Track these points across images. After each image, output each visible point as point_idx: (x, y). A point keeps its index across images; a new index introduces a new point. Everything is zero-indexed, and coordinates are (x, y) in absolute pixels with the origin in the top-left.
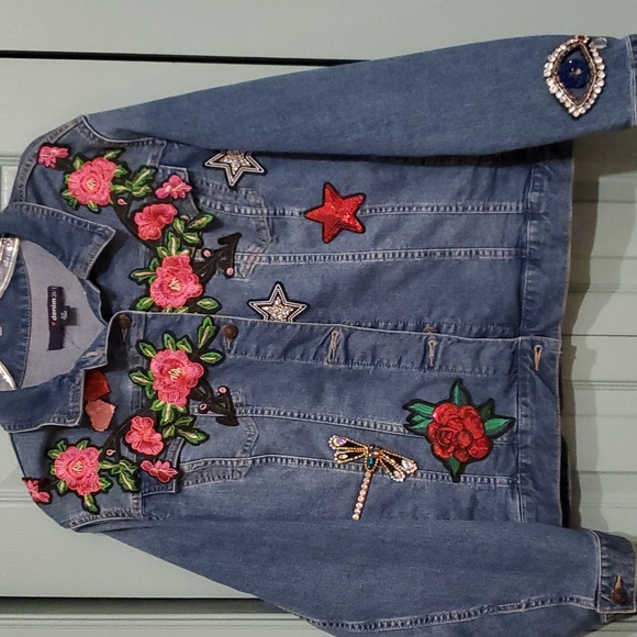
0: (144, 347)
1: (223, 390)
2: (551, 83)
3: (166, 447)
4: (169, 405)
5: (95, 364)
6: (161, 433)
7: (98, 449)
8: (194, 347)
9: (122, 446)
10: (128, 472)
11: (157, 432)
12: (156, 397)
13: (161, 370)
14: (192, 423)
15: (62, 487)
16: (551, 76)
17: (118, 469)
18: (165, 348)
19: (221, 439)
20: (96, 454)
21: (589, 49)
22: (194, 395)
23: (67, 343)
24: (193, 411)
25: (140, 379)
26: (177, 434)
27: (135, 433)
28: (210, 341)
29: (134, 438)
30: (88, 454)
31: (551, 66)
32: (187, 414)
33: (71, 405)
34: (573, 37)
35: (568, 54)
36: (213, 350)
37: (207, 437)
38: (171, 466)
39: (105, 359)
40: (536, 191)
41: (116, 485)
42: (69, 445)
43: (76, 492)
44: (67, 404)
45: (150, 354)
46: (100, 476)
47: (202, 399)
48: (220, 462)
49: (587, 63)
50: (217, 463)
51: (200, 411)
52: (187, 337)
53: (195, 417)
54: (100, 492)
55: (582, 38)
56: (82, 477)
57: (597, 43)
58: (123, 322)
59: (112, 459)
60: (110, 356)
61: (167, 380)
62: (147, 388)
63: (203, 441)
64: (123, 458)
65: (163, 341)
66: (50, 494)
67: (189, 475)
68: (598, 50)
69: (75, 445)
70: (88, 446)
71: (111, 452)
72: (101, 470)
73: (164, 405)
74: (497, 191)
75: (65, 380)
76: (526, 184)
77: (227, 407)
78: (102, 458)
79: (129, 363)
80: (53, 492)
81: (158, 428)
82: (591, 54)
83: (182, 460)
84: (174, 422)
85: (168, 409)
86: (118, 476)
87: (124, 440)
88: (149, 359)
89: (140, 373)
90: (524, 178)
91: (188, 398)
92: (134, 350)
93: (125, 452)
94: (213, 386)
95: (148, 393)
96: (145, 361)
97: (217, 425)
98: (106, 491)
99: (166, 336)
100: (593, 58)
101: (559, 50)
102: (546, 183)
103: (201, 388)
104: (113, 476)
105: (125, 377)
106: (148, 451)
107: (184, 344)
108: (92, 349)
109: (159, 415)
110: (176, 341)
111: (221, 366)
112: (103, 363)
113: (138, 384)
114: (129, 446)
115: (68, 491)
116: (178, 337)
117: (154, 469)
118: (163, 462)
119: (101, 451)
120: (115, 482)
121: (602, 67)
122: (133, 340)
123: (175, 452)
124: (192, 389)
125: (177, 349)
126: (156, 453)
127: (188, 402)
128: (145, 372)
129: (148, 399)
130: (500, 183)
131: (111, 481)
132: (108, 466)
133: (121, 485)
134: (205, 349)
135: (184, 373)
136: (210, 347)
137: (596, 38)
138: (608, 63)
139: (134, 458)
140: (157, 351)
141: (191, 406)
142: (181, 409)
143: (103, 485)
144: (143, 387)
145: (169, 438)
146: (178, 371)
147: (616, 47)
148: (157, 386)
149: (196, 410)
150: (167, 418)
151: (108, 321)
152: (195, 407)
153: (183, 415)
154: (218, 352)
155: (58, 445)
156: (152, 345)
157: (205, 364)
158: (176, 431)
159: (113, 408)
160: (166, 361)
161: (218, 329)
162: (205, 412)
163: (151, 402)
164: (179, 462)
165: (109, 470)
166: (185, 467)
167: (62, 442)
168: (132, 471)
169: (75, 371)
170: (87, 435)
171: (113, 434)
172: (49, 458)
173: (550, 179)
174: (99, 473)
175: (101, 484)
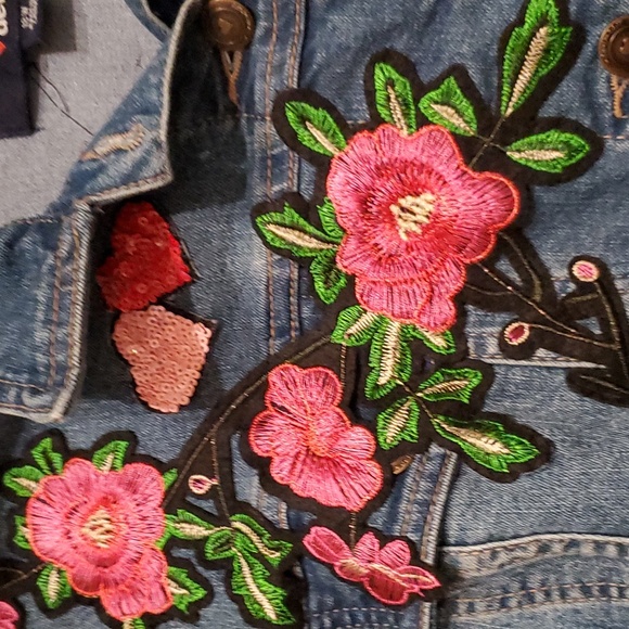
0: (303, 120)
1: (587, 272)
3: (392, 485)
4: (394, 327)
5: (127, 179)
6: (372, 428)
7: (162, 468)
8: (485, 112)
9: (240, 465)
10: (260, 557)
11: (357, 419)
12: (348, 298)
13: (364, 202)
14: (479, 394)
15: (51, 587)
17: (229, 542)
18: (376, 121)
19: (602, 464)
20: (156, 485)
22: (479, 292)
23: (48, 116)
24: (481, 346)
25: (292, 236)
26: (427, 436)
27: (279, 421)
28: (545, 86)
29: (277, 440)
30: (132, 487)
32: (458, 359)
33: (41, 335)
36: (558, 123)
37: (546, 453)
38: (416, 558)
39: (160, 161)
41: (222, 602)
42: (68, 454)
43: (96, 603)
44: (27, 333)
45: (325, 145)
46: (172, 561)
47: (515, 305)
48: (599, 546)
50: (587, 550)
51: (505, 348)
52: (458, 72)
53: (488, 371)
54: (172, 613)
56: (114, 560)
58: (225, 24)
59: (208, 505)
60: (181, 149)
61: (383, 240)
62: (316, 268)
63: (530, 467)
64: (244, 508)
65: (370, 93)
66: (20, 608)
67: (476, 583)
69: (87, 455)
70: (126, 461)
71: (201, 484)
72: (173, 542)
73: (376, 328)
75: (26, 242)
77: (607, 337)
78: (176, 500)
79: (255, 178)
80: (27, 599)
81: (359, 407)
83: (453, 533)
84: (413, 385)
85: (391, 341)
86: (227, 567)
87: (245, 445)
88: (323, 164)
89: (290, 214)
91: (460, 300)
92: (266, 130)
93: (249, 487)
94: (547, 257)
95: (319, 286)
96: (309, 170)
97: (571, 401)
98: (192, 614)
99: (382, 73)
103: (504, 265)
104: (211, 565)
105: (242, 227)
106: (328, 492)
107: (445, 102)
108: (116, 125)
109: (359, 360)
110: (420, 90)
111: (583, 182)
112: (157, 175)
113: (286, 254)
114: (262, 465)
115: (71, 601)
116: (426, 76)
117: (351, 562)
118: (384, 538)
119: (170, 477)
120: (220, 589)
122: (265, 90)
123: (426, 505)
124: (472, 269)
125: (423, 121)
126: (355, 504)
127: (461, 315)
128: (308, 209)
129: (320, 306)
131: (204, 583)
132: (196, 530)
133: (238, 600)
134: (528, 121)
135: (448, 212)
136: (548, 111)
139: (279, 513)
140: (349, 132)
141: (471, 330)
142: (438, 342)
143: (182, 593)
144: (304, 263)
145: (402, 449)
146: (423, 204)
148: (352, 259)
149: (492, 347)
150: (386, 371)
151: (170, 23)
152: (488, 335)
153: (445, 362)
154: (577, 128)
155: (36, 454)
156: (330, 108)
157: (526, 178)
158: (424, 423)
159: (202, 335)
160: (381, 171)
161: (579, 37)
162: (525, 351)
163: (328, 315)
164: (442, 541)
165: (198, 544)
166: (466, 559)
167: (47, 443)
168: (275, 557)
169: (63, 208)
170: (124, 422)
171: (210, 420)
172: (9, 494)
174: (167, 550)
175: (172, 588)
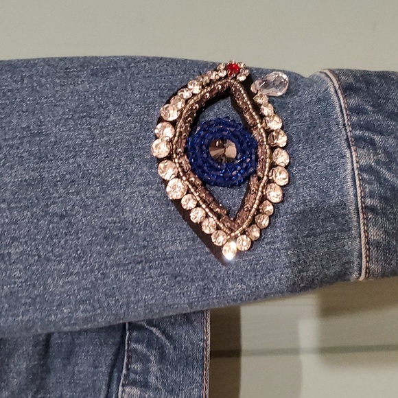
2: (168, 171)
16: (169, 157)
21: (251, 96)
31: (169, 132)
34: (215, 67)
35: (206, 104)
40: (134, 383)
49: (248, 128)
55: (233, 68)
57: (267, 85)
68: (271, 100)
74: (52, 379)
76: (113, 366)
82: (257, 107)
90: (109, 353)
100: (262, 117)
101: (186, 94)
102: (154, 367)
121: (282, 141)
130: (58, 363)
137: (263, 73)
138: (293, 131)
147: (306, 96)
173: (162, 358)
